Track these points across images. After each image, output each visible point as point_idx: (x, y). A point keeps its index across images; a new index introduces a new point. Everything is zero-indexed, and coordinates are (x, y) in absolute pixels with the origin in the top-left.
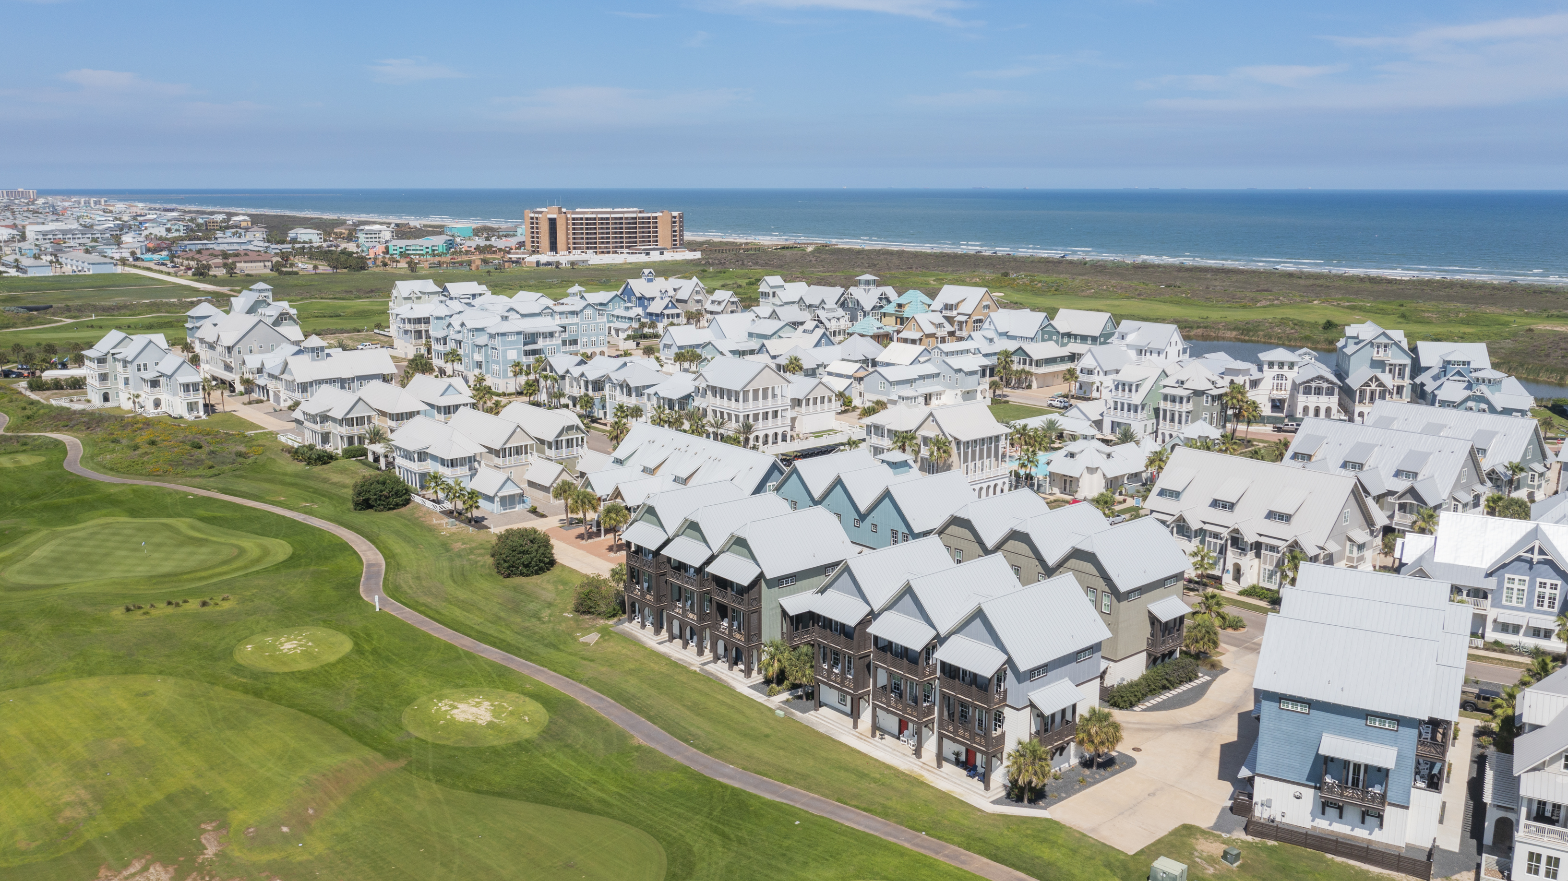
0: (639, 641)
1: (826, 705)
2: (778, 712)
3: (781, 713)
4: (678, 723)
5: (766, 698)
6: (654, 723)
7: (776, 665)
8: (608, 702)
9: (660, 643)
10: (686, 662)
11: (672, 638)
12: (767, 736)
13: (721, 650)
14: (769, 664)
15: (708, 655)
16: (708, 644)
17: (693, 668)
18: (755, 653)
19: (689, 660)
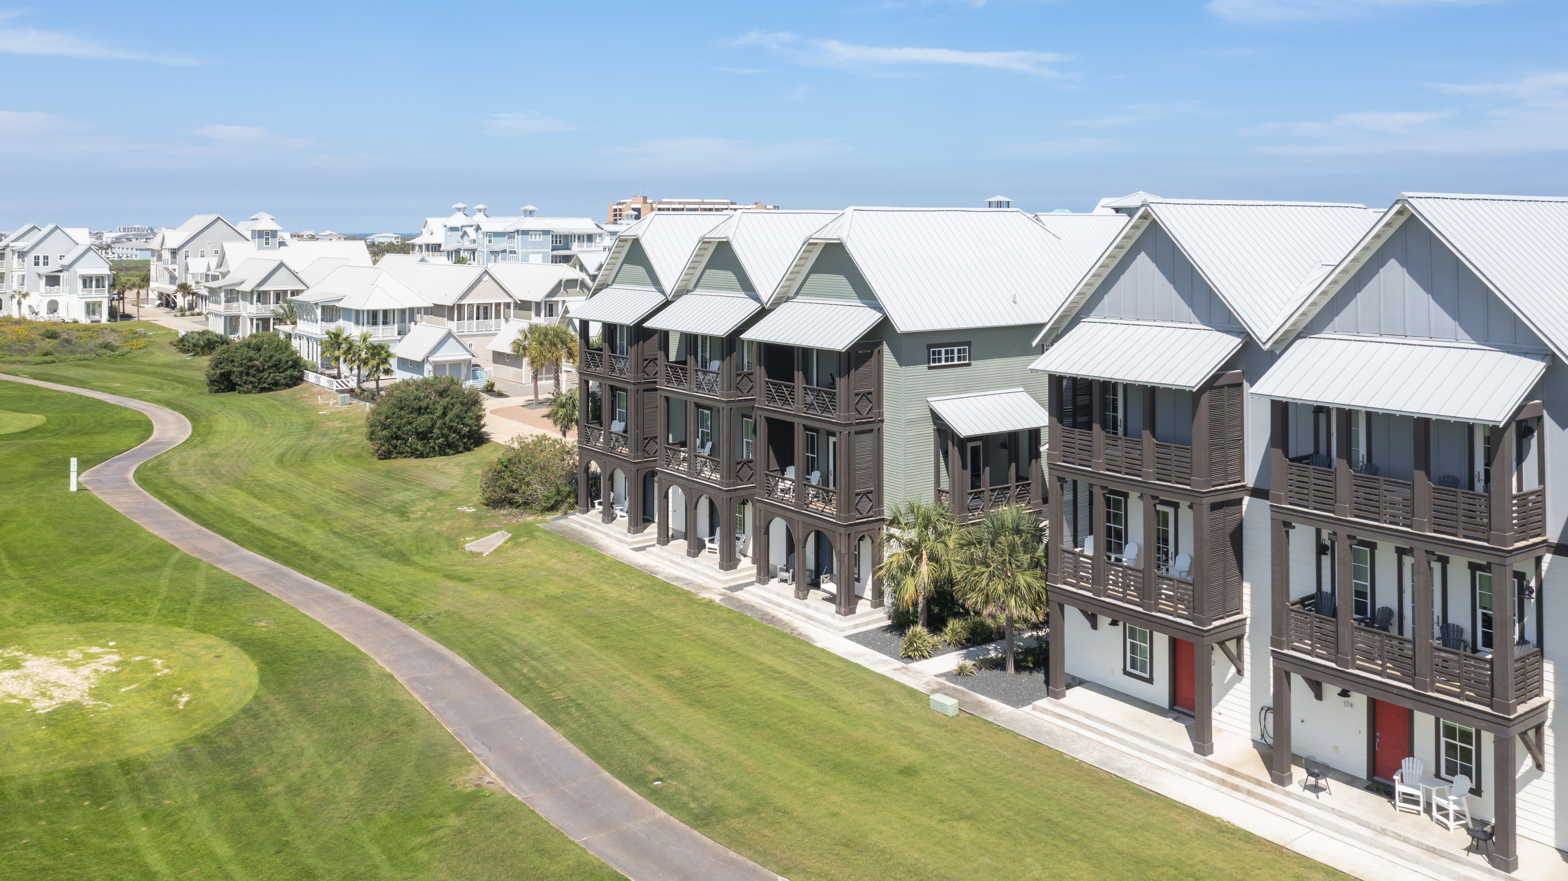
0: (593, 544)
1: (1081, 683)
2: (937, 697)
3: (949, 703)
4: (626, 726)
5: (899, 664)
6: (556, 723)
7: (925, 569)
8: (453, 665)
9: (637, 550)
10: (690, 583)
11: (665, 538)
12: (908, 771)
13: (778, 555)
14: (904, 569)
15: (747, 566)
16: (747, 543)
17: (706, 595)
18: (866, 548)
19: (698, 579)
